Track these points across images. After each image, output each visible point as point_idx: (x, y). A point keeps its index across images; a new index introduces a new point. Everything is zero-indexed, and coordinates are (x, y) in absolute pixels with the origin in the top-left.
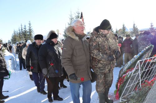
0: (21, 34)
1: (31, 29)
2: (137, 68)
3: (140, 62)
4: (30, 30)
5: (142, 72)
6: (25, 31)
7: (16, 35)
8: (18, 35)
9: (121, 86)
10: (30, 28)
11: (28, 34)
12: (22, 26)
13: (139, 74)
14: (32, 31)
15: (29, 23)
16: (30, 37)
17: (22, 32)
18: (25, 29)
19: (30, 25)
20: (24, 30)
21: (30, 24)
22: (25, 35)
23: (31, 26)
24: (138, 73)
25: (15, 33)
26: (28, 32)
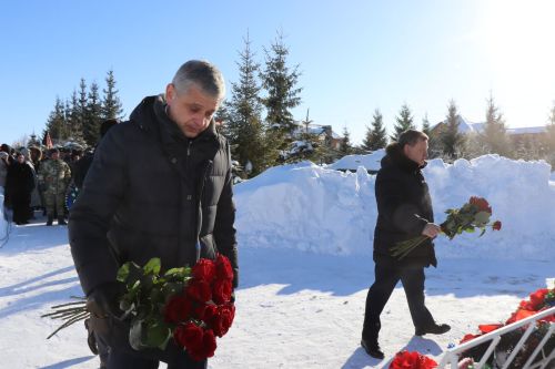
0: (80, 118)
1: (114, 98)
4: (110, 102)
6: (93, 106)
7: (63, 118)
8: (70, 119)
10: (110, 96)
11: (102, 116)
12: (83, 87)
14: (117, 106)
15: (109, 77)
17: (84, 109)
18: (94, 97)
19: (111, 86)
20: (90, 101)
21: (110, 83)
22: (92, 123)
23: (113, 90)
25: (60, 110)
26: (100, 112)
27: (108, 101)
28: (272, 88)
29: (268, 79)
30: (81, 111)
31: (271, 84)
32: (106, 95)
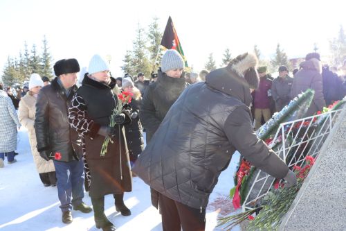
0: (26, 66)
1: (48, 52)
2: (278, 141)
3: (285, 126)
4: (46, 55)
5: (290, 148)
6: (34, 57)
7: (13, 66)
8: (18, 66)
9: (244, 179)
10: (46, 51)
11: (42, 63)
12: (26, 46)
13: (282, 152)
14: (51, 57)
15: (43, 39)
16: (46, 72)
17: (28, 60)
18: (34, 52)
19: (45, 45)
20: (32, 55)
21: (45, 42)
22: (35, 68)
23: (47, 47)
24: (281, 150)
25: (11, 62)
26: (40, 61)
27: (44, 54)
28: (152, 40)
29: (149, 35)
30: (26, 61)
31: (152, 37)
32: (43, 51)
